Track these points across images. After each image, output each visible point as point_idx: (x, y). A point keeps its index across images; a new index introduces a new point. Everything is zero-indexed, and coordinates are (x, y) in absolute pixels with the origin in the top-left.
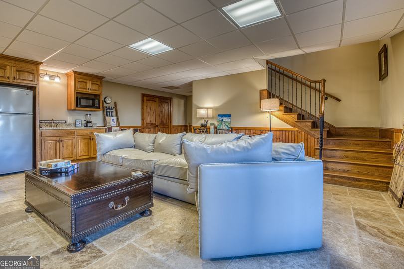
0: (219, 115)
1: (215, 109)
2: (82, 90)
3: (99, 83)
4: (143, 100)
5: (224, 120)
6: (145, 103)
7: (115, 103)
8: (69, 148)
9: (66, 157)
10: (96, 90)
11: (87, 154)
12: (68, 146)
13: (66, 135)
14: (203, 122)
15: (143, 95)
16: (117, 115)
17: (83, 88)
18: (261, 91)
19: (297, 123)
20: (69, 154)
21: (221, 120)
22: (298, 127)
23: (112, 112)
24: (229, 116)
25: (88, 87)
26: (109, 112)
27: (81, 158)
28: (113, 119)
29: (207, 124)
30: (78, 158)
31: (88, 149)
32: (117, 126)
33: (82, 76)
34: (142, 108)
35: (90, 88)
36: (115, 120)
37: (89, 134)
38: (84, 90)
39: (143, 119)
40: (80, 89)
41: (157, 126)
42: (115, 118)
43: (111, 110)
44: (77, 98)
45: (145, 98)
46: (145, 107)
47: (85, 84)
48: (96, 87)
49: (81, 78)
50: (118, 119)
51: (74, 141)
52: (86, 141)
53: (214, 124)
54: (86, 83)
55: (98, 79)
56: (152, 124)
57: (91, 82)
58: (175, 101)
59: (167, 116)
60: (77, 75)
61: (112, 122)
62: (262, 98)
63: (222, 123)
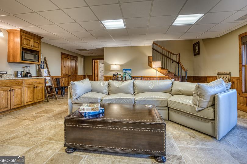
0: (123, 69)
1: (121, 66)
2: (27, 46)
3: (39, 42)
4: (62, 57)
5: (127, 72)
6: (63, 60)
7: (45, 59)
8: (18, 96)
9: (16, 104)
10: (37, 47)
11: (32, 100)
12: (17, 95)
13: (16, 85)
14: (114, 73)
15: (62, 54)
16: (48, 68)
17: (27, 45)
18: (149, 57)
19: (168, 74)
20: (19, 102)
21: (125, 72)
22: (168, 76)
23: (43, 65)
24: (130, 70)
25: (31, 44)
26: (42, 65)
27: (28, 104)
28: (45, 71)
29: (117, 74)
30: (26, 104)
31: (33, 95)
32: (48, 77)
33: (26, 35)
34: (61, 63)
35: (32, 45)
36: (47, 72)
37: (34, 83)
38: (28, 46)
39: (62, 71)
40: (25, 46)
41: (70, 76)
42: (46, 70)
43: (43, 64)
44: (22, 52)
45: (63, 55)
46: (63, 63)
47: (28, 41)
48: (36, 45)
49: (25, 36)
50: (48, 71)
51: (23, 89)
52: (32, 89)
53: (120, 74)
54: (30, 41)
55: (38, 38)
56: (67, 75)
57: (33, 40)
58: (79, 59)
59: (75, 70)
60: (23, 33)
61: (45, 73)
62: (150, 61)
63: (125, 74)
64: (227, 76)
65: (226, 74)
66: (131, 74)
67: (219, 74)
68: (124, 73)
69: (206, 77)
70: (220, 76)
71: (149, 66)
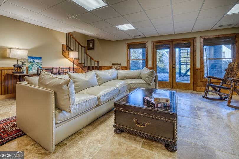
0: (29, 57)
5: (35, 62)
18: (63, 45)
19: (79, 65)
62: (64, 50)
63: (33, 64)
64: (120, 66)
65: (119, 65)
66: (41, 64)
67: (113, 64)
68: (31, 62)
69: (101, 67)
70: (114, 66)
71: (63, 55)
